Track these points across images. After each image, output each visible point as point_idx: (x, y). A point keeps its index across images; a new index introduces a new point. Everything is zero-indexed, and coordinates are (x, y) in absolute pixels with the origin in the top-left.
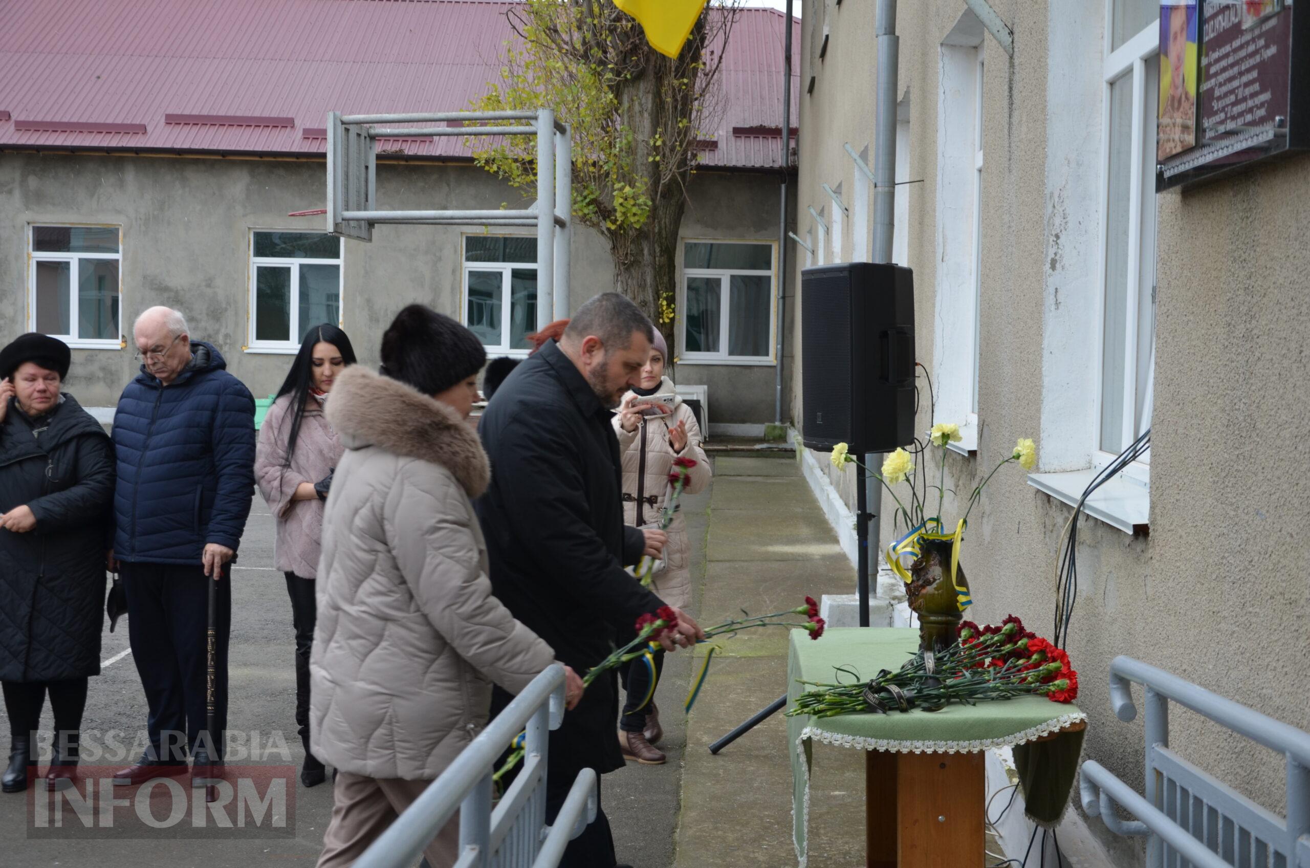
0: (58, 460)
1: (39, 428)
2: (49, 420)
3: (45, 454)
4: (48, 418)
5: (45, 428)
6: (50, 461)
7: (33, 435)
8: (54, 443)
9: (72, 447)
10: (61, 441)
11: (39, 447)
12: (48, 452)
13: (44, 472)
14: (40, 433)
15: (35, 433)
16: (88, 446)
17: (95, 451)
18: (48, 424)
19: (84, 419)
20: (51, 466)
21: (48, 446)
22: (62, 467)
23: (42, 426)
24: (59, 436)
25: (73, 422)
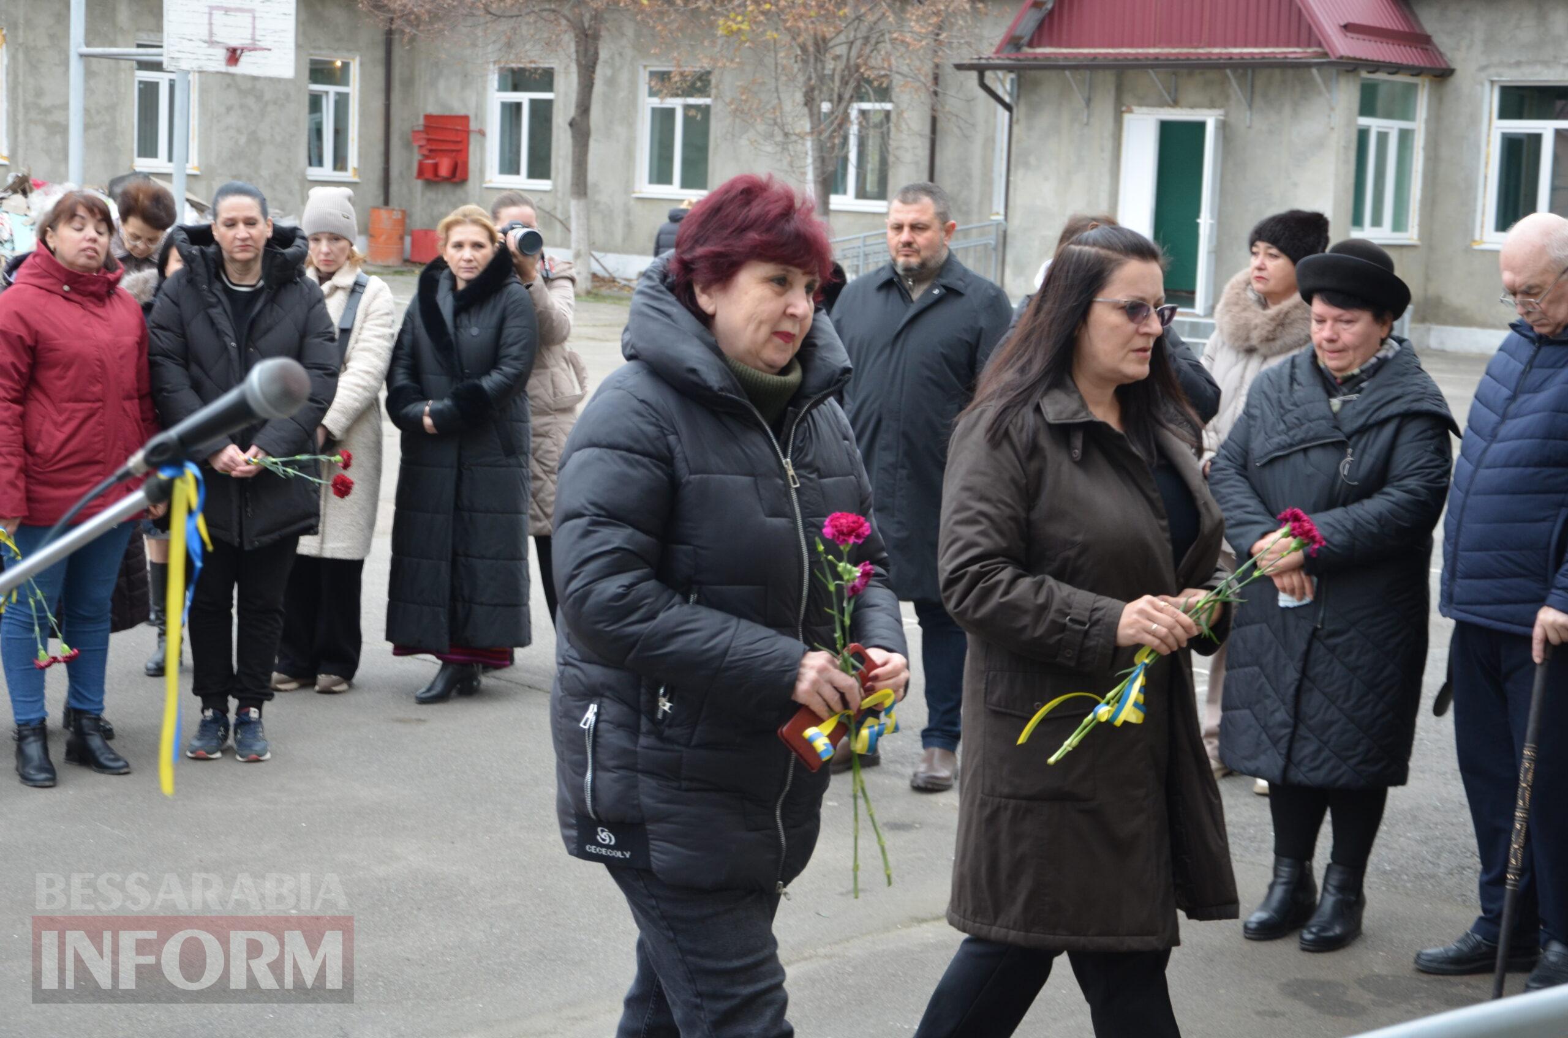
0: (1364, 450)
1: (1344, 395)
2: (1363, 385)
3: (1344, 439)
4: (1363, 381)
5: (1354, 397)
6: (1350, 451)
7: (1330, 407)
8: (1361, 421)
9: (1388, 430)
10: (1371, 421)
11: (1337, 428)
12: (1349, 437)
13: (1338, 468)
14: (1344, 403)
15: (1336, 403)
16: (1412, 429)
17: (1421, 440)
18: (1359, 392)
19: (1415, 388)
20: (1349, 459)
21: (1350, 426)
22: (1368, 461)
23: (1351, 392)
24: (1370, 412)
25: (1396, 391)
